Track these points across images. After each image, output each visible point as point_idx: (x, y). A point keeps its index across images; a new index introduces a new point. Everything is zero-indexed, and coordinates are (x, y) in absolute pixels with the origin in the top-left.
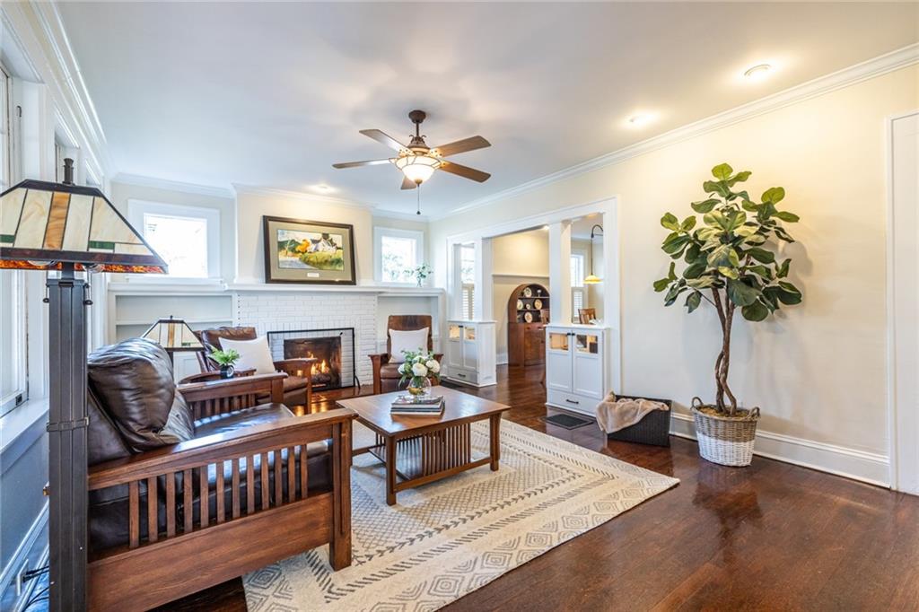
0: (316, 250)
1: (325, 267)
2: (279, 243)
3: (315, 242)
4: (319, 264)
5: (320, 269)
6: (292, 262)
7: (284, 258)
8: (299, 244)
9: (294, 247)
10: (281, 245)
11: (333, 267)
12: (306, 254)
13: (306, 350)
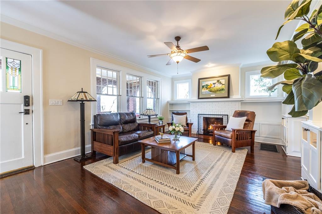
0: (214, 86)
1: (217, 92)
2: (203, 86)
3: (214, 84)
4: (215, 92)
5: (216, 93)
6: (206, 92)
7: (204, 91)
8: (208, 85)
9: (207, 87)
10: (203, 87)
11: (220, 92)
12: (211, 88)
13: (214, 121)
